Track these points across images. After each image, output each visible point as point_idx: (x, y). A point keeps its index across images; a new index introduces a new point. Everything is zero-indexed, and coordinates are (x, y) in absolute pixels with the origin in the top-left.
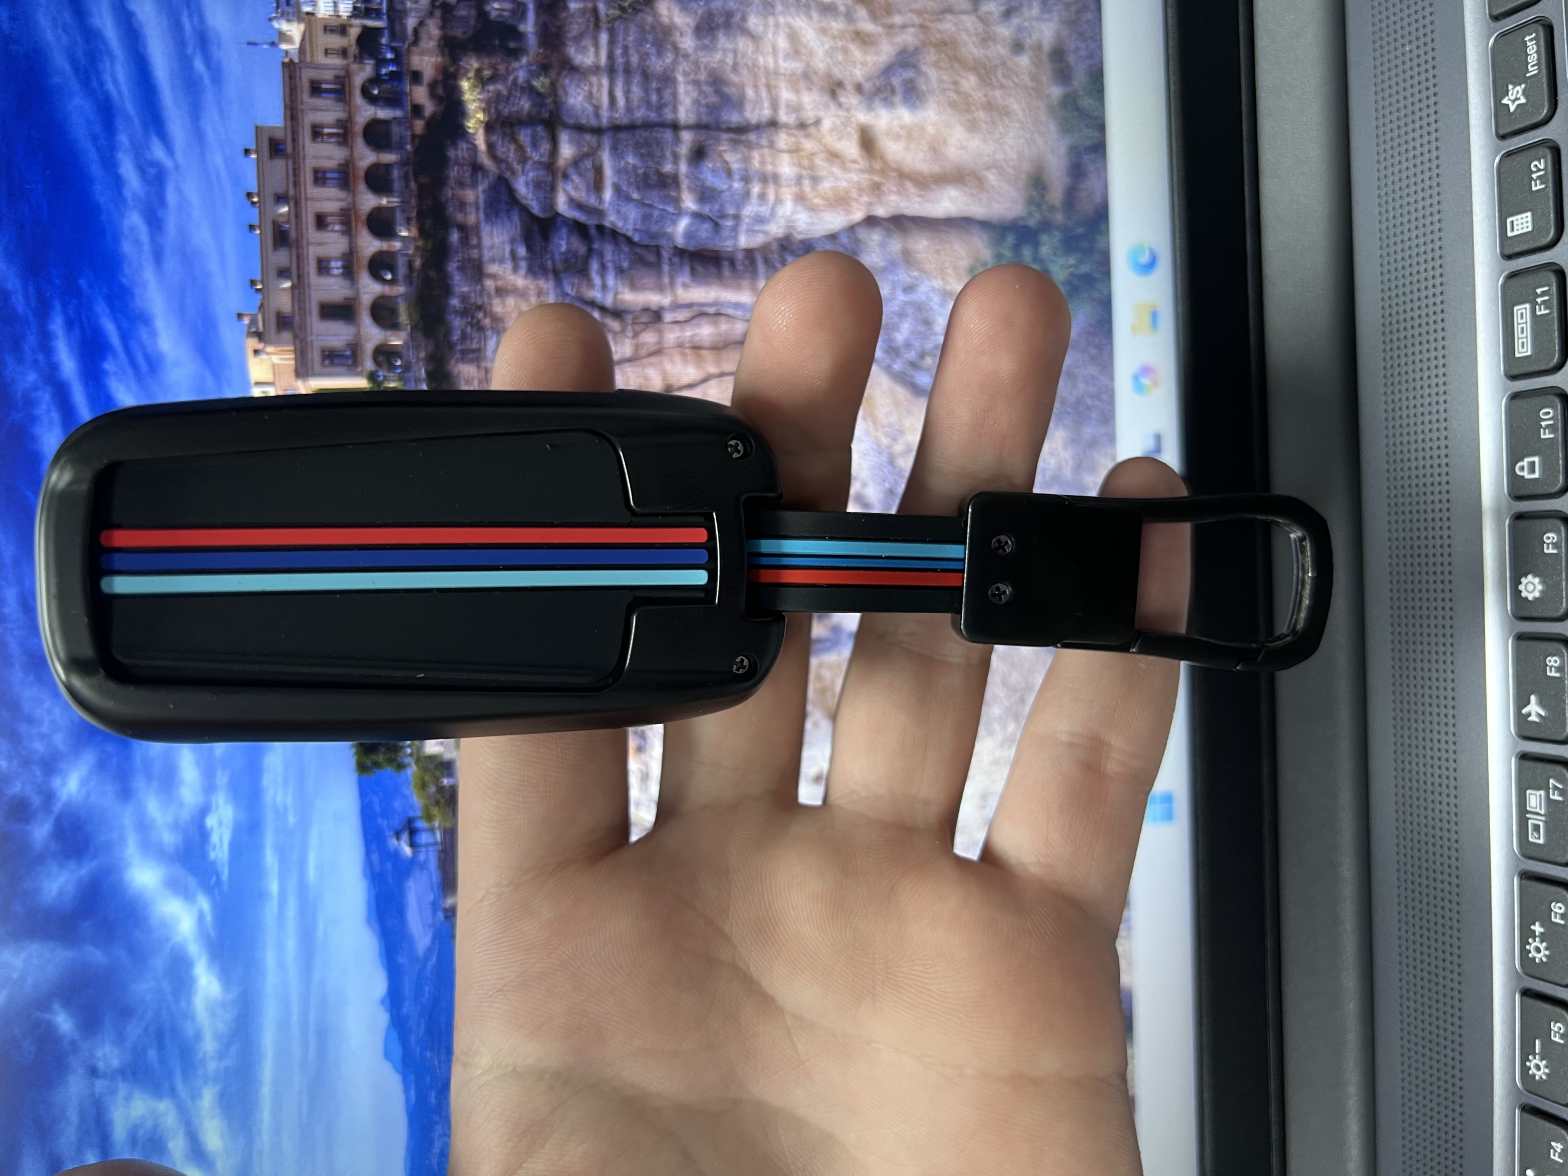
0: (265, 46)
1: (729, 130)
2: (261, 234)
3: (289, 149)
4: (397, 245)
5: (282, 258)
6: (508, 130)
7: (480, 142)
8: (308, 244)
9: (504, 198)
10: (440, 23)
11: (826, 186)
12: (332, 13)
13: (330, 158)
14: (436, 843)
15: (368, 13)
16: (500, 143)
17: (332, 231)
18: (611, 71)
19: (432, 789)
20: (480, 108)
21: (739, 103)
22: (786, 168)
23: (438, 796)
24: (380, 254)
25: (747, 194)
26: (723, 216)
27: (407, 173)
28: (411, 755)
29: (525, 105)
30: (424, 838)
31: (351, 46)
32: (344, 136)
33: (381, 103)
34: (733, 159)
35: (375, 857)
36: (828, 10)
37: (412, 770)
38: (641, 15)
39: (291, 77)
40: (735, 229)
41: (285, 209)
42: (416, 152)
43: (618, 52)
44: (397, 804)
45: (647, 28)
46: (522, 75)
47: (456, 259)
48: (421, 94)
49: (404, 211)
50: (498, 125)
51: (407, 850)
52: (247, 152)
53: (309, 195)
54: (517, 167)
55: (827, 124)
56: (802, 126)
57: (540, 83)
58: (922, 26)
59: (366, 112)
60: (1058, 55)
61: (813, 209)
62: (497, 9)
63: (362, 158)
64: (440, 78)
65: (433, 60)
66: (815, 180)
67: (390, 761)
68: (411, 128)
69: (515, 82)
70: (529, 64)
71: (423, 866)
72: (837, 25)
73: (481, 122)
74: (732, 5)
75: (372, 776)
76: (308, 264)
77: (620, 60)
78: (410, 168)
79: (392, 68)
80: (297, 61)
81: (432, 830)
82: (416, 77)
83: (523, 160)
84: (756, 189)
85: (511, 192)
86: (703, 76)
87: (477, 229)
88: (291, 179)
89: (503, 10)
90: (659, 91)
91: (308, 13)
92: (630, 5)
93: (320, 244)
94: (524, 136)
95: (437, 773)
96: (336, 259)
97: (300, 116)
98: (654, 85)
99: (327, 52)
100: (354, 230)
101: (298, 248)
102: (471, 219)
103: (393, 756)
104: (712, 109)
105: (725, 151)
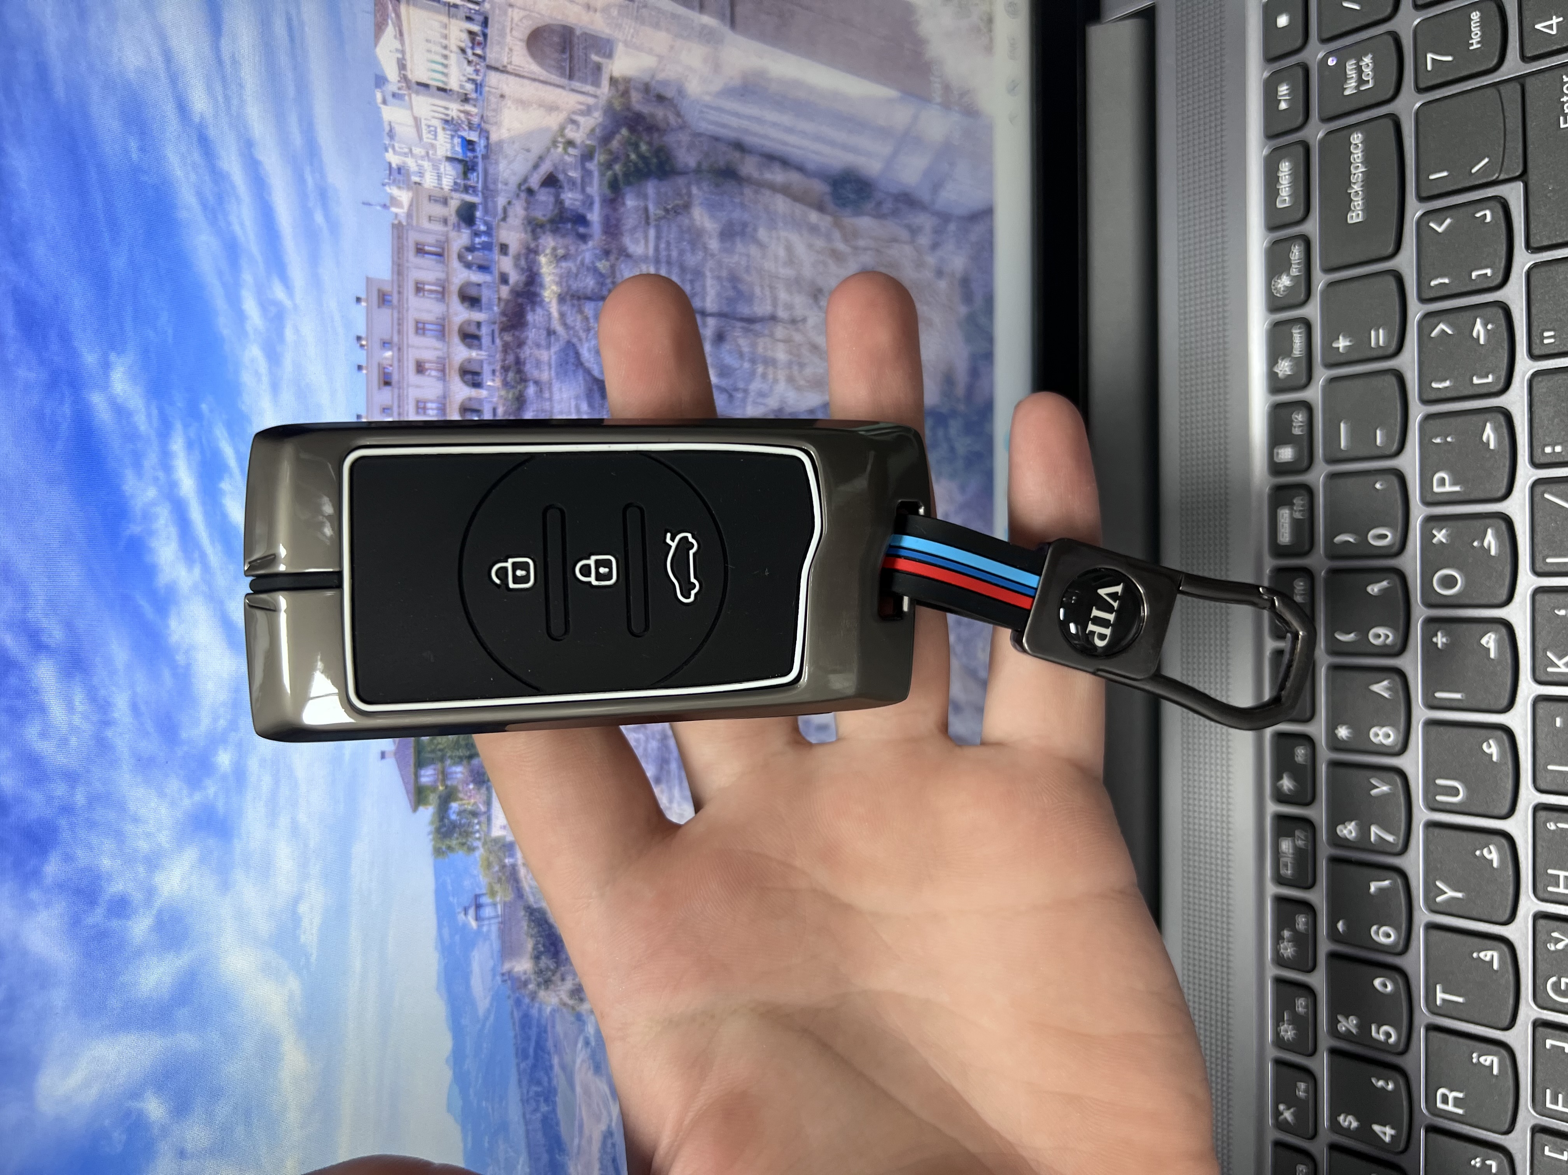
0: (379, 208)
1: (742, 320)
2: (367, 374)
3: (395, 298)
4: (483, 393)
5: (386, 396)
6: (575, 302)
7: (554, 309)
8: (408, 386)
9: (572, 360)
10: (525, 205)
11: (808, 371)
12: (436, 185)
13: (430, 312)
14: (497, 917)
15: (466, 189)
16: (569, 312)
17: (429, 375)
18: (657, 261)
19: (496, 868)
20: (554, 281)
21: (749, 299)
22: (781, 354)
23: (500, 874)
24: (470, 399)
25: (753, 374)
26: (736, 389)
27: (493, 331)
28: (479, 839)
29: (589, 283)
30: (487, 912)
31: (451, 215)
32: (442, 294)
33: (474, 268)
34: (744, 343)
35: (446, 931)
36: (814, 229)
37: (480, 853)
38: (680, 218)
39: (399, 237)
40: (744, 400)
41: (389, 354)
42: (503, 314)
43: (663, 246)
44: (467, 883)
45: (685, 229)
46: (588, 257)
47: (531, 409)
48: (506, 264)
49: (490, 363)
50: (568, 297)
51: (474, 924)
52: (358, 300)
53: (410, 342)
54: (583, 335)
55: (811, 322)
56: (793, 321)
57: (602, 266)
58: (878, 251)
59: (461, 276)
60: (965, 282)
61: (799, 389)
62: (571, 199)
63: (456, 314)
64: (523, 251)
65: (518, 235)
66: (802, 366)
67: (463, 844)
68: (498, 291)
69: (582, 263)
70: (594, 248)
71: (487, 937)
72: (820, 243)
73: (555, 293)
74: (746, 217)
75: (447, 860)
76: (408, 404)
77: (663, 253)
78: (496, 327)
79: (484, 239)
80: (404, 223)
81: (494, 905)
82: (504, 249)
83: (588, 330)
84: (760, 369)
85: (577, 355)
86: (724, 274)
87: (551, 384)
88: (396, 327)
89: (576, 200)
90: (692, 282)
91: (416, 183)
92: (672, 208)
93: (418, 387)
94: (589, 308)
95: (501, 854)
96: (432, 402)
97: (405, 272)
98: (689, 277)
99: (430, 219)
100: (447, 377)
101: (399, 388)
102: (545, 376)
103: (464, 841)
104: (731, 301)
105: (738, 337)
